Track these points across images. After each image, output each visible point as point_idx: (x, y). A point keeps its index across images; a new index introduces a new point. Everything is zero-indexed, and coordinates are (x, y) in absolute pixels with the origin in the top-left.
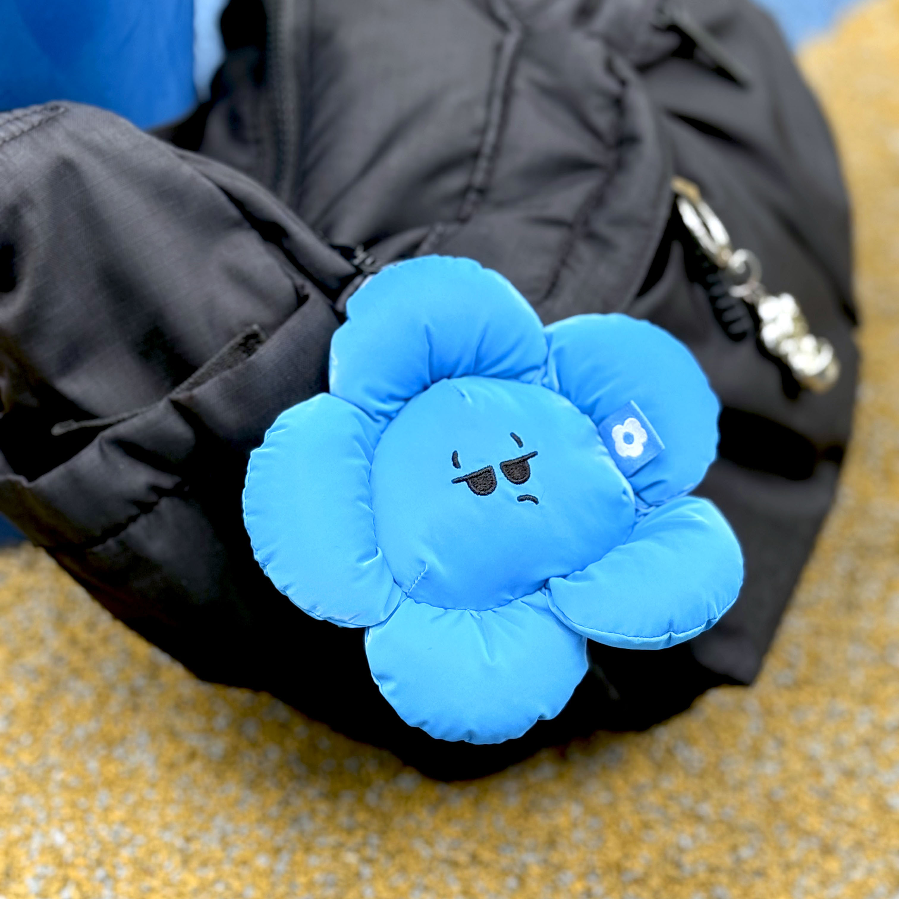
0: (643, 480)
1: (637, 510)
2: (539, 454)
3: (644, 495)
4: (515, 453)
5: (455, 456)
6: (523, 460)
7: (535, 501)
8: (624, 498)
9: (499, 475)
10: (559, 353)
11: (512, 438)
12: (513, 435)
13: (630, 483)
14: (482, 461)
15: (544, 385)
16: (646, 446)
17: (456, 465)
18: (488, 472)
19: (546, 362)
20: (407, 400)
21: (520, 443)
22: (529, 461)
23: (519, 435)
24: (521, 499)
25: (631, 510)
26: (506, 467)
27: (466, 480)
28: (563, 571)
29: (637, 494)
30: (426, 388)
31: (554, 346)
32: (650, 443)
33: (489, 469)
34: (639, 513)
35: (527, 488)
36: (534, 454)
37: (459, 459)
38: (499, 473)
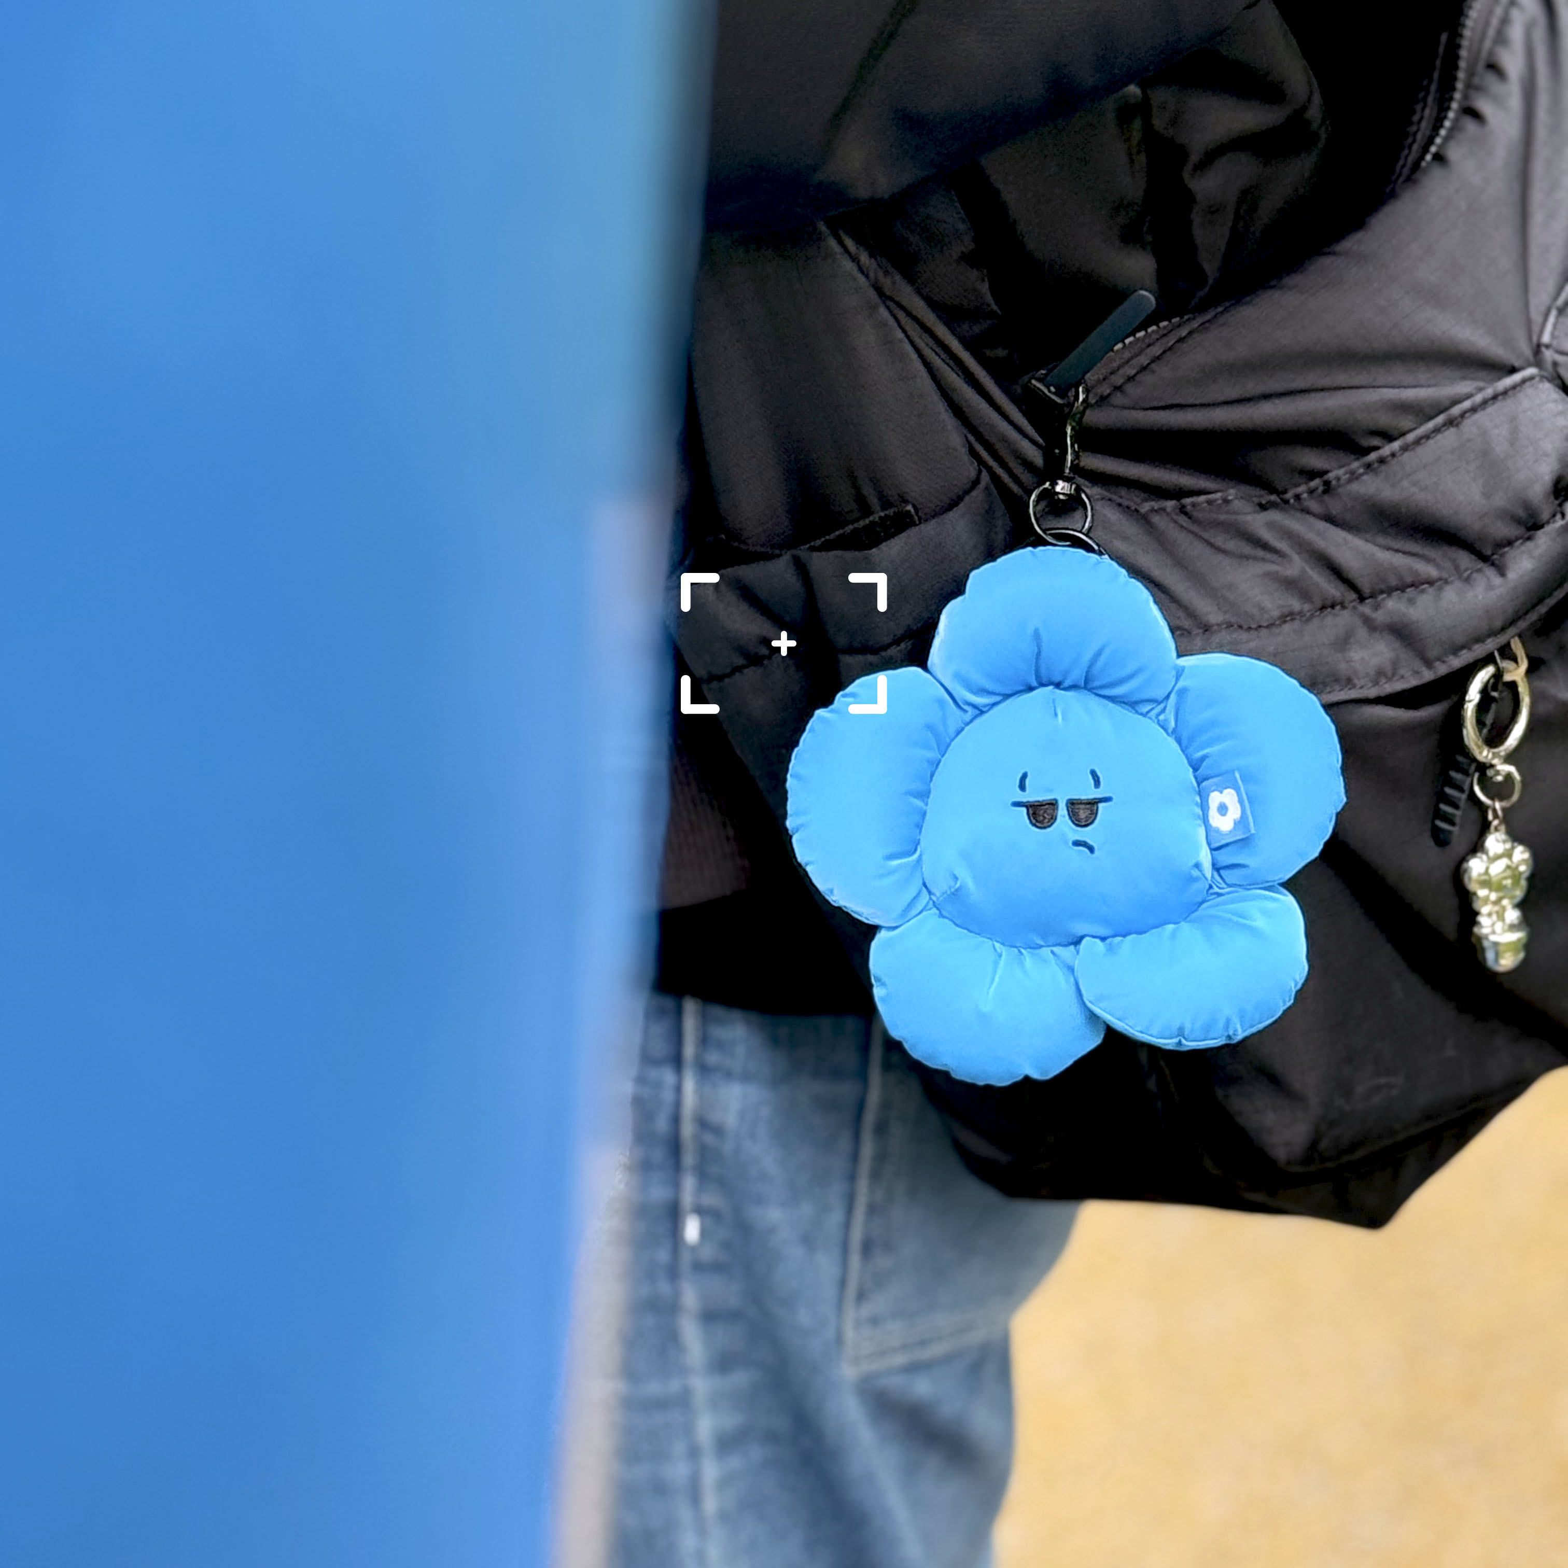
0: (1225, 858)
1: (1211, 887)
2: (1114, 800)
3: (1222, 872)
4: (1089, 793)
5: (1024, 776)
6: (1093, 804)
7: (1091, 849)
8: (1196, 873)
9: (1062, 811)
10: (1182, 692)
11: (1090, 777)
12: (1093, 773)
13: (1212, 855)
14: (1050, 791)
15: (1158, 723)
16: (1237, 823)
17: (1022, 787)
18: (1053, 804)
19: (1168, 697)
21: (1097, 783)
22: (1101, 805)
23: (1099, 774)
24: (1077, 843)
25: (1202, 885)
26: (1073, 805)
27: (1027, 807)
28: (1103, 932)
29: (1216, 868)
30: (1031, 689)
31: (1181, 684)
32: (1241, 823)
33: (1054, 802)
34: (1211, 891)
35: (1084, 834)
36: (1107, 800)
37: (1027, 782)
38: (1063, 809)
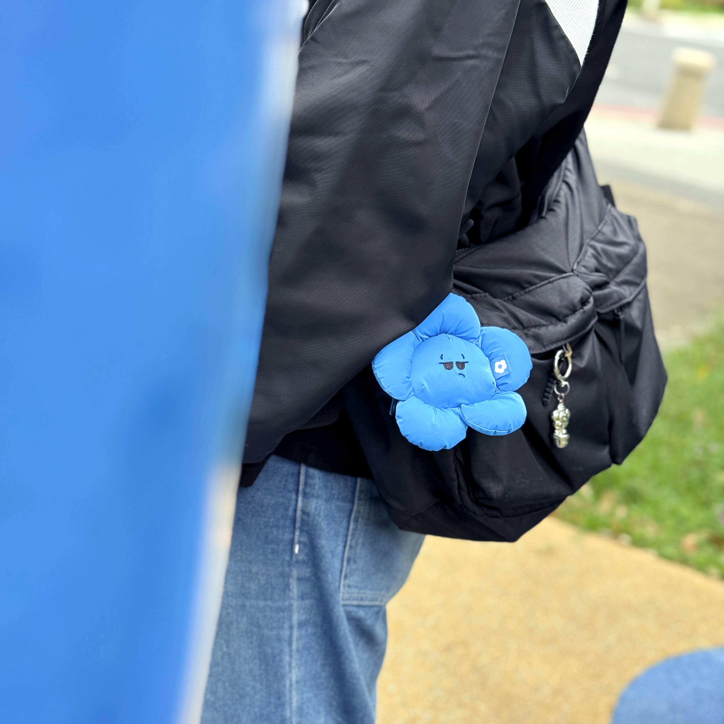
0: (500, 382)
1: (496, 391)
2: (469, 362)
3: (499, 387)
4: (462, 360)
5: (442, 355)
6: (463, 363)
7: (464, 376)
8: (493, 385)
9: (455, 365)
10: (483, 335)
11: (461, 356)
12: (462, 355)
13: (496, 382)
14: (450, 359)
15: (476, 344)
16: (505, 370)
17: (442, 358)
18: (452, 363)
19: (479, 337)
20: (430, 337)
21: (464, 358)
22: (465, 364)
23: (464, 355)
24: (460, 374)
25: (494, 390)
26: (457, 363)
27: (444, 364)
28: (466, 402)
29: (497, 386)
30: (437, 335)
31: (482, 333)
33: (452, 362)
34: (496, 392)
35: (463, 371)
36: (467, 362)
37: (443, 357)
38: (455, 364)
